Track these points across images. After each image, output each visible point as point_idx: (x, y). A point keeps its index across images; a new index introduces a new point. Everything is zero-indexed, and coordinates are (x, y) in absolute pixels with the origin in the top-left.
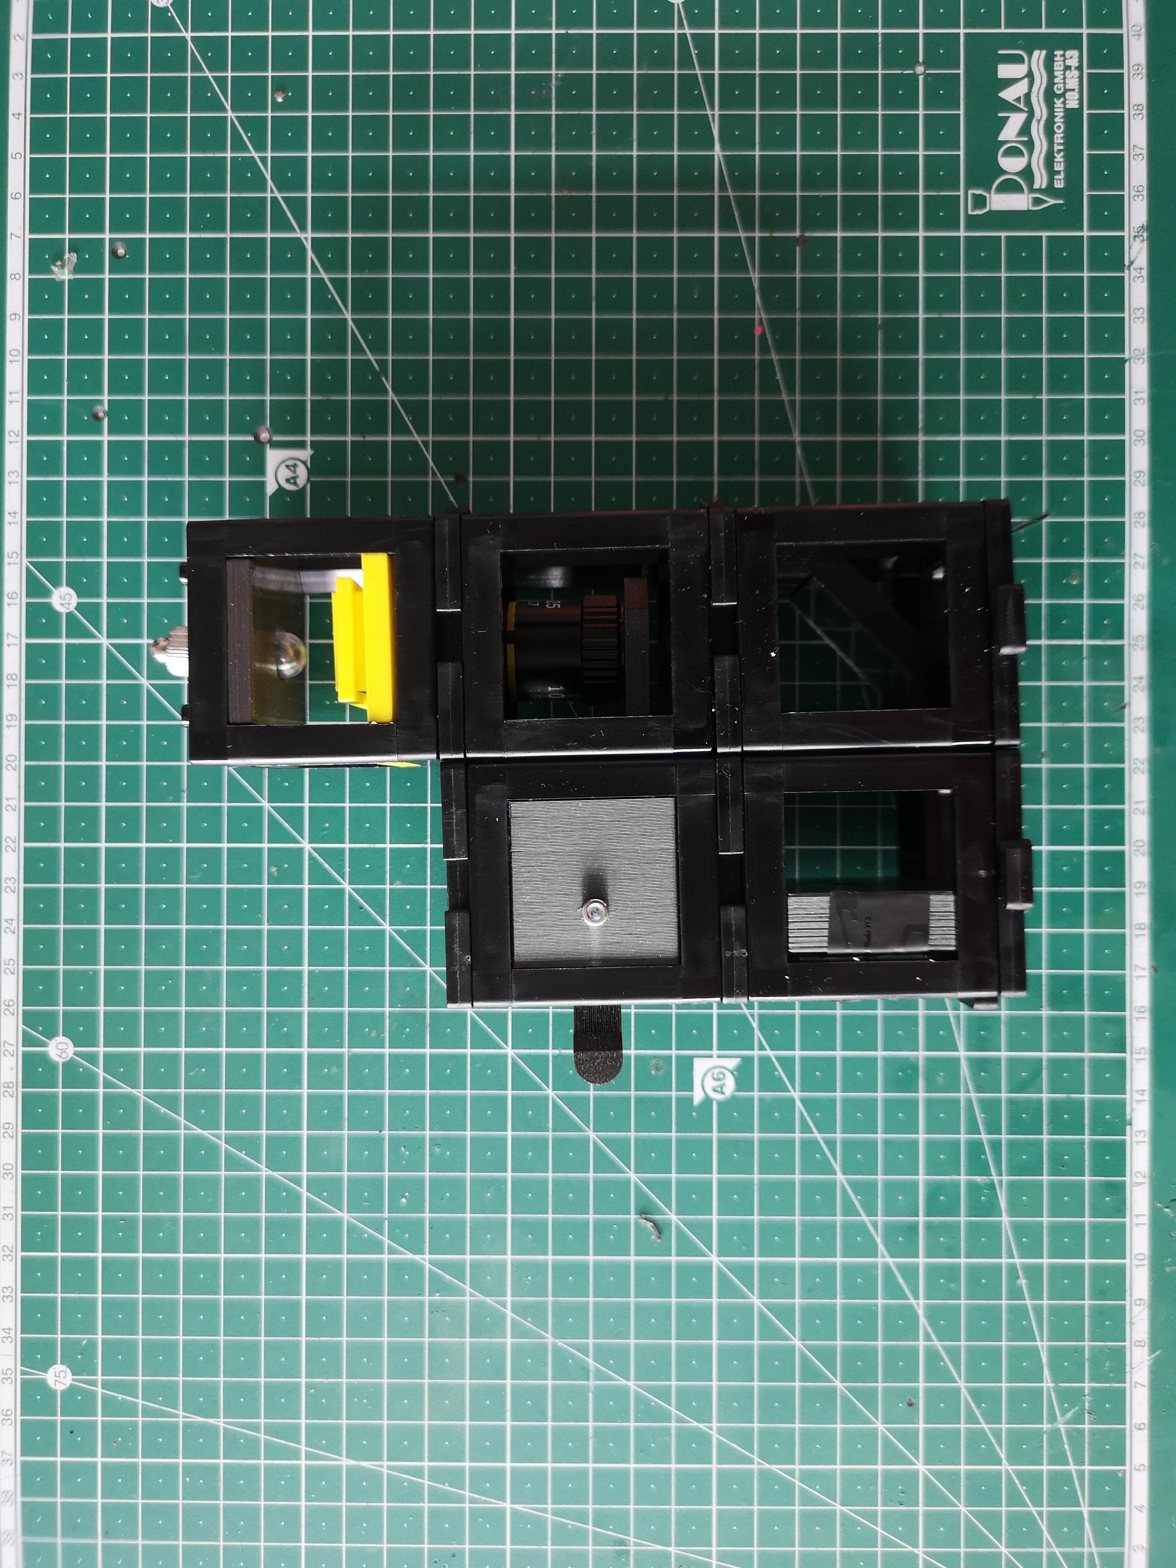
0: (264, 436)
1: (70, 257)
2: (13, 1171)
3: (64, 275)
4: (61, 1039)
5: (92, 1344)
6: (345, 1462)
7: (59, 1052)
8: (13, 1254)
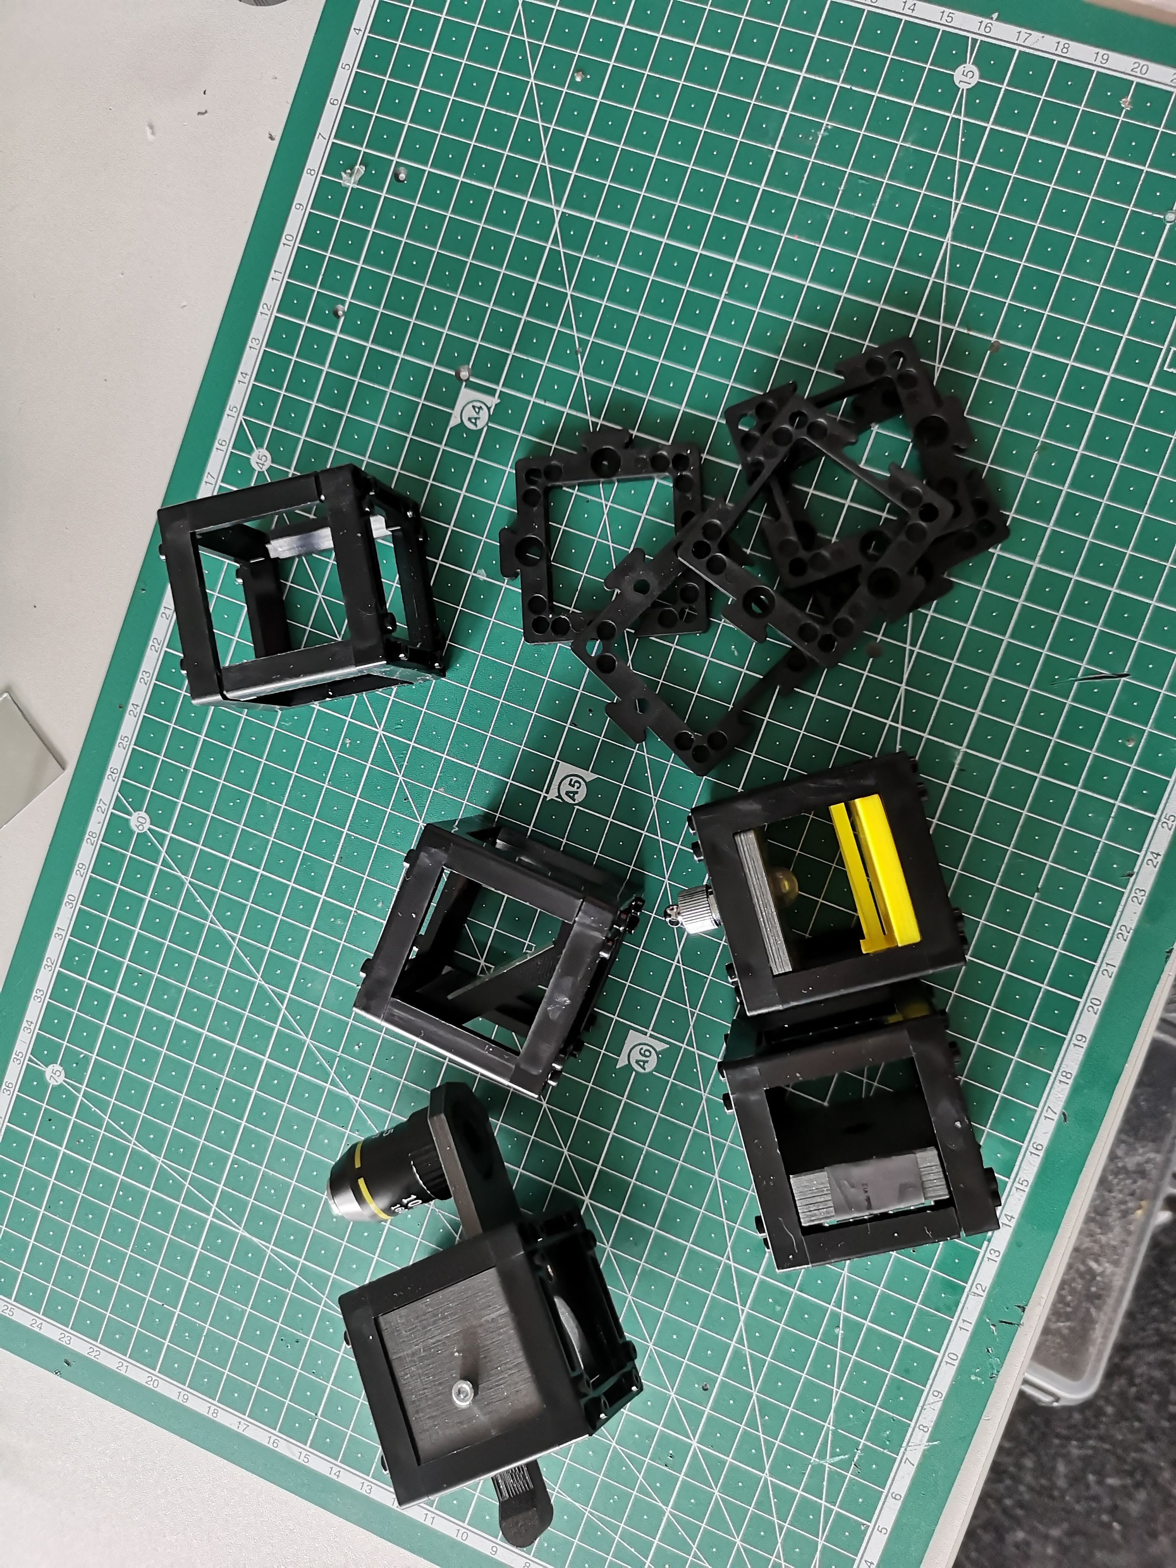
0: (464, 374)
1: (360, 169)
2: (74, 903)
3: (349, 182)
4: (143, 814)
5: (87, 1059)
6: (241, 1232)
7: (138, 824)
8: (53, 966)
